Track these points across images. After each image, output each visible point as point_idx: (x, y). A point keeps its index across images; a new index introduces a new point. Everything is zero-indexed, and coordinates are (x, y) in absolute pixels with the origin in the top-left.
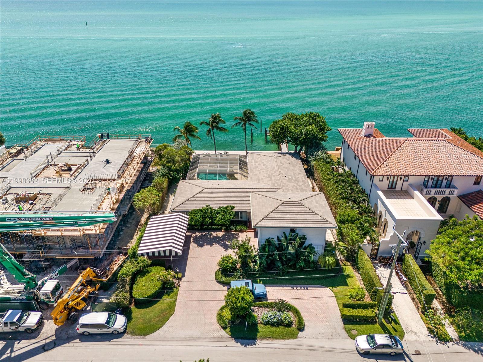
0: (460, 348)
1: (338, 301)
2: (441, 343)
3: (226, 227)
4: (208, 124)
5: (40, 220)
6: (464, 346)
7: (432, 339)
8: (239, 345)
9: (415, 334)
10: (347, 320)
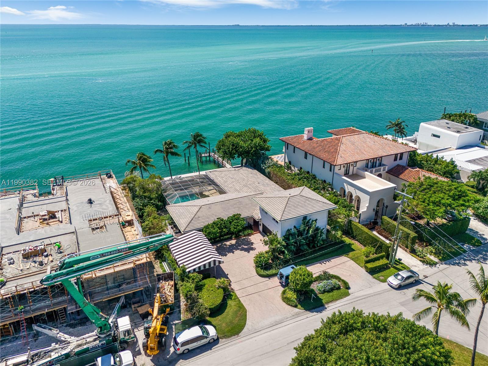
0: (444, 266)
1: (357, 262)
2: (433, 267)
3: (235, 234)
4: (161, 151)
5: (119, 253)
6: (446, 264)
7: (426, 266)
8: (315, 313)
9: (416, 266)
10: (372, 272)
